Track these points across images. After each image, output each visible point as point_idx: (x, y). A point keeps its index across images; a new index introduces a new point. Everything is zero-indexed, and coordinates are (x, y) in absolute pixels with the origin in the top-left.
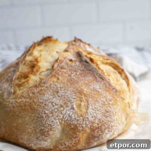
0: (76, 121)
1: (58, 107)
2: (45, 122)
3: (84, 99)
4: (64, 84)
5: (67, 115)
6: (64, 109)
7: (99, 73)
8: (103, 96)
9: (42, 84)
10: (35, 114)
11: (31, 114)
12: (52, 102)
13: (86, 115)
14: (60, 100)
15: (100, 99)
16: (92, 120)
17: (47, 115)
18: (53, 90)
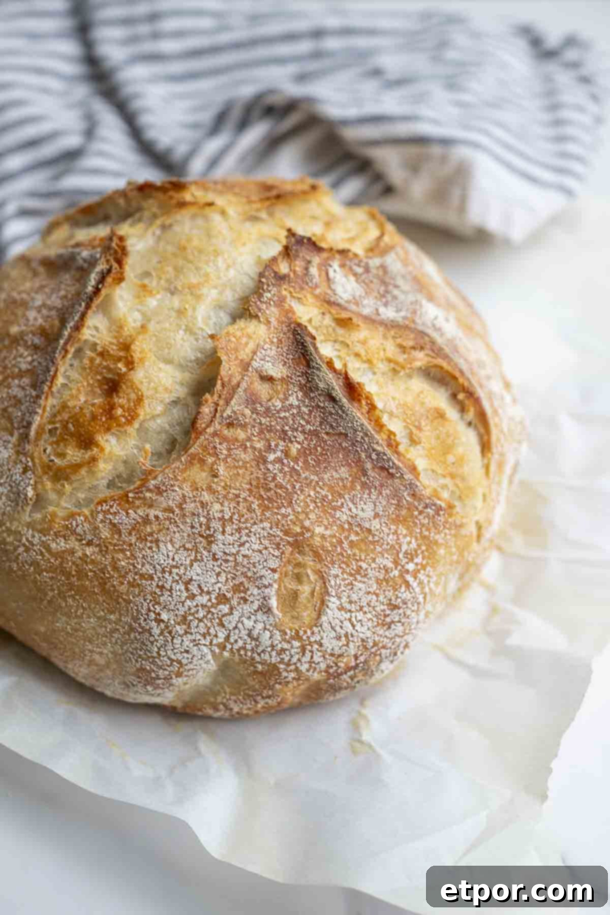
0: (274, 653)
1: (210, 600)
2: (159, 649)
3: (309, 572)
4: (238, 503)
5: (244, 633)
6: (231, 609)
7: (376, 447)
8: (385, 546)
9: (148, 495)
10: (121, 615)
11: (103, 610)
12: (186, 578)
13: (313, 633)
14: (218, 574)
15: (374, 560)
16: (336, 649)
17: (167, 627)
18: (192, 527)
